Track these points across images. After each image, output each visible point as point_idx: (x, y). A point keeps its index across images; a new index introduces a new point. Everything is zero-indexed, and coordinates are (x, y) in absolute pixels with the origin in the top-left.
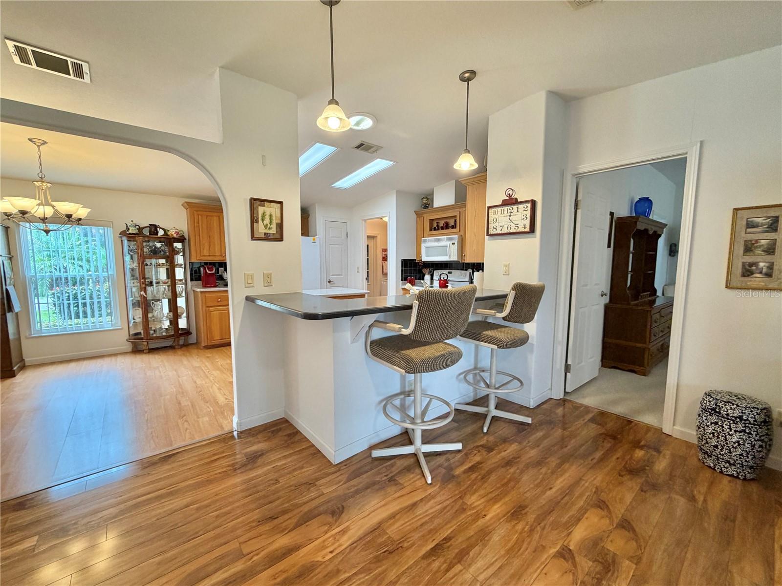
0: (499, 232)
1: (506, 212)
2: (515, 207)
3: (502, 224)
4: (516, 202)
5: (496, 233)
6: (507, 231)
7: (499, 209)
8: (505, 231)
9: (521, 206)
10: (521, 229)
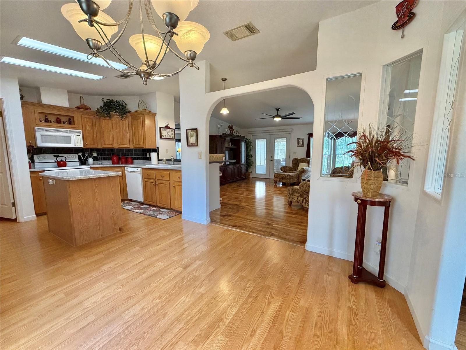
0: (164, 137)
1: (166, 131)
2: (169, 130)
3: (165, 135)
4: (168, 128)
5: (163, 137)
6: (167, 138)
7: (164, 129)
8: (166, 137)
9: (171, 130)
10: (171, 138)
